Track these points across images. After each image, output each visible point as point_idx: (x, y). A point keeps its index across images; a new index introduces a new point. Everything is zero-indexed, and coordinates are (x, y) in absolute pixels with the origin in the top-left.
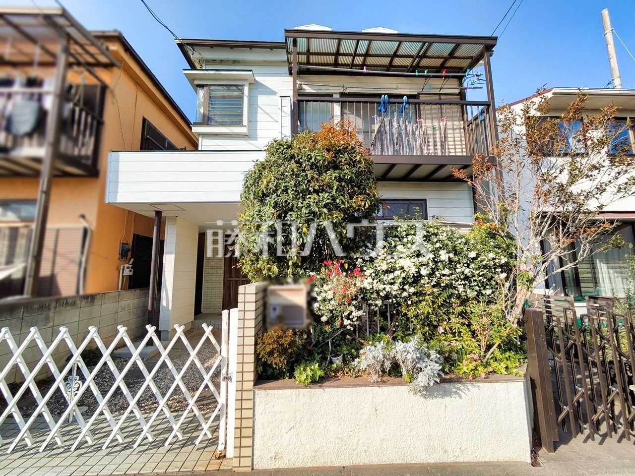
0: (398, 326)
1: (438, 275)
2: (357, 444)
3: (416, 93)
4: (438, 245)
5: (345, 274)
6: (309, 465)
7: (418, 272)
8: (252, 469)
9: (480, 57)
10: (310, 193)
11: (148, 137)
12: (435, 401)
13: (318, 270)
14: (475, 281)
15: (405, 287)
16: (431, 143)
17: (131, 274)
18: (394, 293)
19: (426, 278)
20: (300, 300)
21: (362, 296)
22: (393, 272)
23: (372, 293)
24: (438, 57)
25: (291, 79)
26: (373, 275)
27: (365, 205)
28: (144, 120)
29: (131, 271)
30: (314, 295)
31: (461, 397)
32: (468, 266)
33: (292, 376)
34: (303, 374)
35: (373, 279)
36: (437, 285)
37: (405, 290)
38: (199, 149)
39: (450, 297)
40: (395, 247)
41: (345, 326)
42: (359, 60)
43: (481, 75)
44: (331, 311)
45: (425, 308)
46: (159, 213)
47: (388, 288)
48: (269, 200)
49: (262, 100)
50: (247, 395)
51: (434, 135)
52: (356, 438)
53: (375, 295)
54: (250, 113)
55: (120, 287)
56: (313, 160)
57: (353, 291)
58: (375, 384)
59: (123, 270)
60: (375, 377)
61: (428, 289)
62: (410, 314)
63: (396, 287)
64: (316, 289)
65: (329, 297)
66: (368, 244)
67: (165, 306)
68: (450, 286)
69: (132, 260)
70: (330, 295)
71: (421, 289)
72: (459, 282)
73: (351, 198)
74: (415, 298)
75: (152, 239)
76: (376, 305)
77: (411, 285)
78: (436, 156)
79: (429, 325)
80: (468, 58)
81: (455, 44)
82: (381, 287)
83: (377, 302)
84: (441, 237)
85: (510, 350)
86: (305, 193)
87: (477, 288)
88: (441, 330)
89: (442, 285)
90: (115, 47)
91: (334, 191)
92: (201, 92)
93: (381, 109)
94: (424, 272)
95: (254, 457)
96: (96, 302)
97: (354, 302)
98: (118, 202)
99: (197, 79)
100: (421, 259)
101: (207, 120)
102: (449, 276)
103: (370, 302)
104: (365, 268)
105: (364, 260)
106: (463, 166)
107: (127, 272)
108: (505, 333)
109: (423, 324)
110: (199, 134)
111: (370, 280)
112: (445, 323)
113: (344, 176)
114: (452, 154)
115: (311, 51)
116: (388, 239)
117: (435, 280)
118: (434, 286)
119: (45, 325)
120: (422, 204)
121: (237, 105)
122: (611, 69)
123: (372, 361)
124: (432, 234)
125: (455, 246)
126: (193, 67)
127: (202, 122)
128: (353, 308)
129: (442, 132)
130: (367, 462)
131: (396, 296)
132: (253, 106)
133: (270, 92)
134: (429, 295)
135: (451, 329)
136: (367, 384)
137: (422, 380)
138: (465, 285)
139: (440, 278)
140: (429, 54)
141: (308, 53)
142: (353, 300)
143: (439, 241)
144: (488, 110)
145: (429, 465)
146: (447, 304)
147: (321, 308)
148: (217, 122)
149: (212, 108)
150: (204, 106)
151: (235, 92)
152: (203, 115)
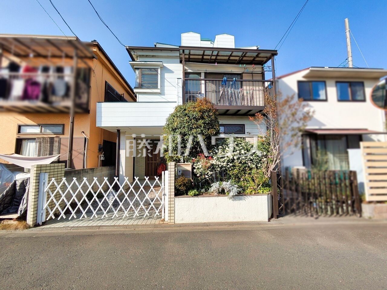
0: (226, 179)
1: (241, 159)
2: (210, 216)
3: (241, 72)
4: (241, 148)
5: (206, 158)
6: (193, 222)
7: (233, 158)
8: (175, 223)
9: (270, 58)
10: (193, 129)
11: (108, 91)
12: (237, 202)
13: (196, 157)
14: (254, 161)
15: (228, 163)
16: (246, 100)
17: (104, 159)
18: (224, 166)
19: (236, 160)
20: (189, 168)
21: (212, 167)
22: (224, 158)
23: (216, 166)
24: (251, 57)
25: (181, 65)
26: (217, 159)
27: (214, 132)
28: (106, 82)
29: (104, 158)
30: (194, 166)
31: (245, 200)
32: (252, 156)
33: (187, 194)
34: (192, 193)
35: (217, 161)
36: (240, 163)
37: (228, 165)
38: (137, 101)
39: (245, 167)
40: (225, 148)
41: (206, 178)
42: (214, 57)
43: (270, 67)
44: (201, 172)
45: (236, 171)
46: (119, 131)
47: (222, 164)
48: (178, 131)
49: (167, 75)
50: (172, 200)
51: (247, 96)
52: (210, 214)
53: (217, 167)
54: (161, 82)
55: (99, 165)
56: (194, 116)
57: (209, 165)
58: (215, 196)
59: (100, 157)
60: (216, 194)
61: (237, 164)
62: (230, 174)
63: (225, 163)
64: (195, 164)
65: (200, 167)
66: (215, 147)
67: (122, 174)
68: (245, 163)
69: (103, 152)
70: (200, 166)
71: (234, 164)
72: (249, 162)
73: (208, 130)
74: (232, 168)
75: (116, 143)
76: (218, 170)
77: (231, 163)
78: (248, 106)
79: (237, 178)
80: (265, 57)
81: (257, 53)
82: (220, 163)
83: (218, 169)
84: (242, 145)
85: (267, 187)
86: (191, 129)
87: (256, 164)
88: (242, 180)
89: (242, 163)
90: (95, 49)
91: (202, 128)
92: (137, 72)
93: (223, 84)
94: (235, 158)
95: (175, 220)
96: (95, 172)
97: (209, 169)
98: (102, 126)
99: (135, 65)
100: (234, 153)
101: (141, 86)
102: (245, 159)
103: (215, 169)
104: (214, 156)
105: (213, 153)
106: (259, 111)
107: (102, 158)
108: (264, 180)
109: (235, 178)
110: (137, 93)
111: (215, 161)
112: (243, 177)
113: (206, 122)
114: (255, 105)
115: (191, 54)
116: (223, 145)
117: (239, 161)
118: (239, 163)
119: (80, 180)
120: (242, 127)
121: (155, 78)
122: (348, 52)
123: (215, 189)
124: (239, 144)
125: (247, 148)
126: (133, 60)
127: (138, 87)
128: (209, 171)
129: (251, 95)
130: (213, 221)
131: (225, 167)
132: (163, 78)
133: (170, 71)
134: (237, 166)
135: (245, 179)
136: (213, 196)
137: (231, 194)
138: (251, 163)
139: (242, 160)
140: (247, 55)
141: (190, 54)
142: (209, 168)
143: (241, 146)
144: (272, 84)
145: (234, 222)
146: (244, 170)
147: (197, 171)
148: (146, 87)
149: (143, 80)
150: (139, 79)
151: (154, 72)
152: (139, 83)
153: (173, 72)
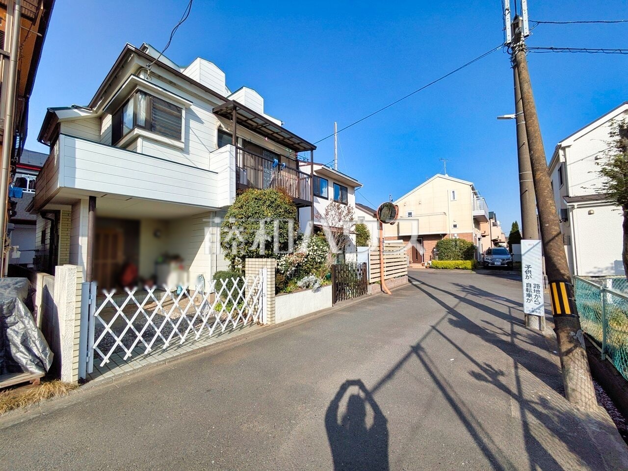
8: (275, 324)
46: (93, 199)
54: (185, 132)
99: (140, 85)
101: (151, 127)
110: (140, 136)
121: (176, 122)
127: (144, 126)
132: (187, 126)
133: (199, 120)
148: (160, 132)
149: (154, 117)
150: (147, 113)
151: (174, 111)
152: (146, 120)
153: (202, 123)
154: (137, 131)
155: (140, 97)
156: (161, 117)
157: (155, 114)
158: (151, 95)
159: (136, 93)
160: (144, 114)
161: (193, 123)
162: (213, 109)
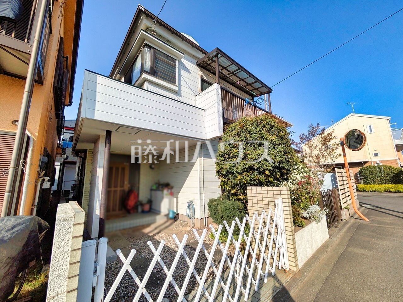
28: (61, 38)
46: (109, 133)
99: (147, 40)
101: (153, 73)
110: (146, 80)
121: (172, 70)
127: (149, 72)
148: (161, 77)
149: (157, 65)
150: (151, 62)
151: (171, 62)
152: (151, 67)
153: (190, 73)
154: (144, 76)
155: (147, 49)
156: (161, 65)
157: (157, 63)
158: (154, 48)
159: (144, 48)
160: (149, 63)
161: (183, 73)
162: (197, 62)
